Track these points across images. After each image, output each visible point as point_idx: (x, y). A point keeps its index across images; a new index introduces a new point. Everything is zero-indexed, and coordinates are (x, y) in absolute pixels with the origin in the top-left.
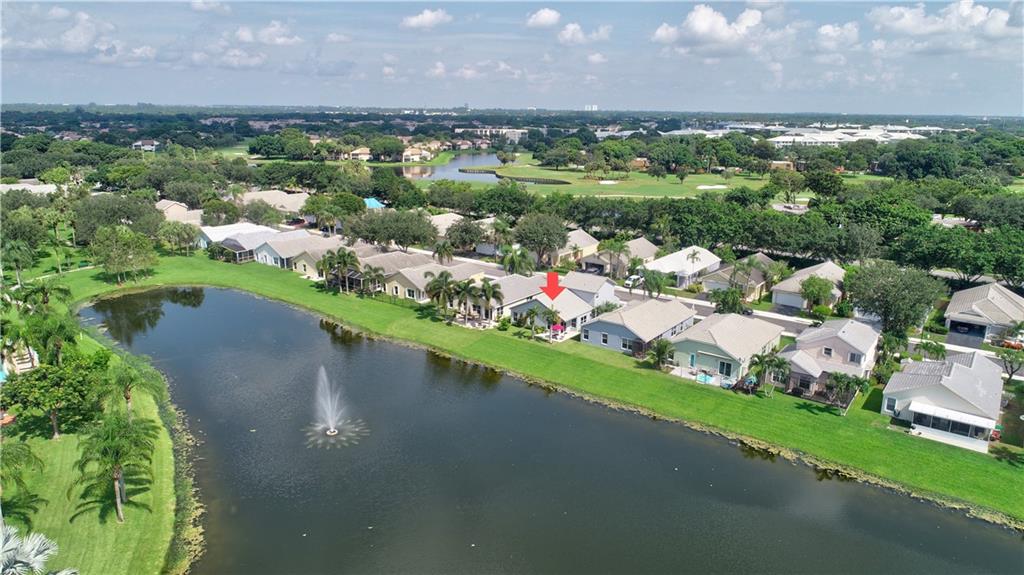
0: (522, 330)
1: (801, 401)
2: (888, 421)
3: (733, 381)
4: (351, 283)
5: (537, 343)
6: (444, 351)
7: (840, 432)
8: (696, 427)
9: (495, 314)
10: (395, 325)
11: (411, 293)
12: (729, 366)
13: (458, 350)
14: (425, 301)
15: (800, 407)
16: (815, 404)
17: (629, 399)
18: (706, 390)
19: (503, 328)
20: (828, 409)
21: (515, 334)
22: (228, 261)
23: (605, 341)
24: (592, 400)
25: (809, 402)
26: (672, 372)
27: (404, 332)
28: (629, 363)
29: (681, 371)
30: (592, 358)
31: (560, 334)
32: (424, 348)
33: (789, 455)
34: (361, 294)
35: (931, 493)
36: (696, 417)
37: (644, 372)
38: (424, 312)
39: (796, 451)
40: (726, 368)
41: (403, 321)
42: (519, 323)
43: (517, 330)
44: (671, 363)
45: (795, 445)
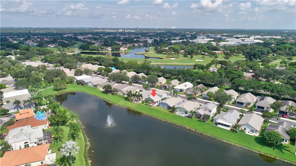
0: (147, 103)
1: (199, 119)
2: (214, 124)
3: (187, 115)
4: (110, 92)
5: (150, 107)
6: (130, 108)
7: (204, 126)
8: (178, 125)
9: (141, 100)
10: (120, 102)
11: (123, 94)
12: (187, 112)
13: (133, 108)
14: (126, 96)
15: (198, 121)
16: (202, 120)
17: (166, 119)
18: (181, 117)
19: (143, 103)
20: (204, 121)
21: (145, 104)
22: (82, 85)
23: (163, 106)
24: (159, 119)
25: (200, 120)
26: (176, 113)
27: (122, 104)
28: (168, 111)
29: (177, 113)
30: (160, 110)
31: (155, 104)
32: (126, 107)
33: (194, 130)
34: (112, 94)
35: (217, 137)
36: (178, 122)
37: (170, 113)
38: (126, 99)
39: (195, 129)
40: (186, 113)
41: (122, 101)
42: (146, 102)
43: (146, 103)
44: (176, 111)
45: (195, 128)
